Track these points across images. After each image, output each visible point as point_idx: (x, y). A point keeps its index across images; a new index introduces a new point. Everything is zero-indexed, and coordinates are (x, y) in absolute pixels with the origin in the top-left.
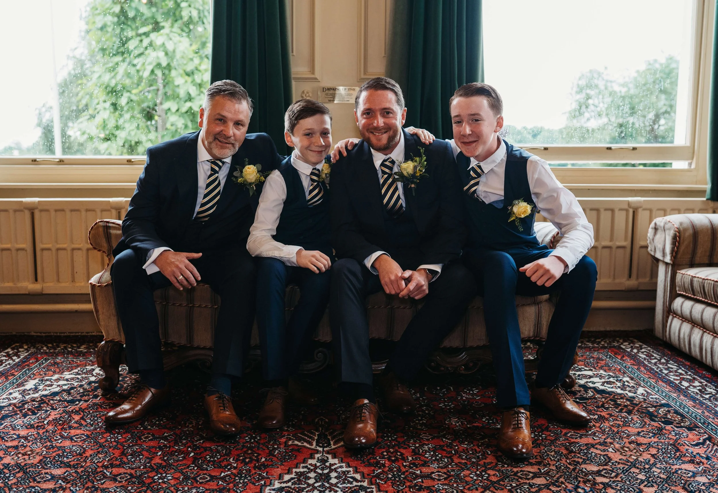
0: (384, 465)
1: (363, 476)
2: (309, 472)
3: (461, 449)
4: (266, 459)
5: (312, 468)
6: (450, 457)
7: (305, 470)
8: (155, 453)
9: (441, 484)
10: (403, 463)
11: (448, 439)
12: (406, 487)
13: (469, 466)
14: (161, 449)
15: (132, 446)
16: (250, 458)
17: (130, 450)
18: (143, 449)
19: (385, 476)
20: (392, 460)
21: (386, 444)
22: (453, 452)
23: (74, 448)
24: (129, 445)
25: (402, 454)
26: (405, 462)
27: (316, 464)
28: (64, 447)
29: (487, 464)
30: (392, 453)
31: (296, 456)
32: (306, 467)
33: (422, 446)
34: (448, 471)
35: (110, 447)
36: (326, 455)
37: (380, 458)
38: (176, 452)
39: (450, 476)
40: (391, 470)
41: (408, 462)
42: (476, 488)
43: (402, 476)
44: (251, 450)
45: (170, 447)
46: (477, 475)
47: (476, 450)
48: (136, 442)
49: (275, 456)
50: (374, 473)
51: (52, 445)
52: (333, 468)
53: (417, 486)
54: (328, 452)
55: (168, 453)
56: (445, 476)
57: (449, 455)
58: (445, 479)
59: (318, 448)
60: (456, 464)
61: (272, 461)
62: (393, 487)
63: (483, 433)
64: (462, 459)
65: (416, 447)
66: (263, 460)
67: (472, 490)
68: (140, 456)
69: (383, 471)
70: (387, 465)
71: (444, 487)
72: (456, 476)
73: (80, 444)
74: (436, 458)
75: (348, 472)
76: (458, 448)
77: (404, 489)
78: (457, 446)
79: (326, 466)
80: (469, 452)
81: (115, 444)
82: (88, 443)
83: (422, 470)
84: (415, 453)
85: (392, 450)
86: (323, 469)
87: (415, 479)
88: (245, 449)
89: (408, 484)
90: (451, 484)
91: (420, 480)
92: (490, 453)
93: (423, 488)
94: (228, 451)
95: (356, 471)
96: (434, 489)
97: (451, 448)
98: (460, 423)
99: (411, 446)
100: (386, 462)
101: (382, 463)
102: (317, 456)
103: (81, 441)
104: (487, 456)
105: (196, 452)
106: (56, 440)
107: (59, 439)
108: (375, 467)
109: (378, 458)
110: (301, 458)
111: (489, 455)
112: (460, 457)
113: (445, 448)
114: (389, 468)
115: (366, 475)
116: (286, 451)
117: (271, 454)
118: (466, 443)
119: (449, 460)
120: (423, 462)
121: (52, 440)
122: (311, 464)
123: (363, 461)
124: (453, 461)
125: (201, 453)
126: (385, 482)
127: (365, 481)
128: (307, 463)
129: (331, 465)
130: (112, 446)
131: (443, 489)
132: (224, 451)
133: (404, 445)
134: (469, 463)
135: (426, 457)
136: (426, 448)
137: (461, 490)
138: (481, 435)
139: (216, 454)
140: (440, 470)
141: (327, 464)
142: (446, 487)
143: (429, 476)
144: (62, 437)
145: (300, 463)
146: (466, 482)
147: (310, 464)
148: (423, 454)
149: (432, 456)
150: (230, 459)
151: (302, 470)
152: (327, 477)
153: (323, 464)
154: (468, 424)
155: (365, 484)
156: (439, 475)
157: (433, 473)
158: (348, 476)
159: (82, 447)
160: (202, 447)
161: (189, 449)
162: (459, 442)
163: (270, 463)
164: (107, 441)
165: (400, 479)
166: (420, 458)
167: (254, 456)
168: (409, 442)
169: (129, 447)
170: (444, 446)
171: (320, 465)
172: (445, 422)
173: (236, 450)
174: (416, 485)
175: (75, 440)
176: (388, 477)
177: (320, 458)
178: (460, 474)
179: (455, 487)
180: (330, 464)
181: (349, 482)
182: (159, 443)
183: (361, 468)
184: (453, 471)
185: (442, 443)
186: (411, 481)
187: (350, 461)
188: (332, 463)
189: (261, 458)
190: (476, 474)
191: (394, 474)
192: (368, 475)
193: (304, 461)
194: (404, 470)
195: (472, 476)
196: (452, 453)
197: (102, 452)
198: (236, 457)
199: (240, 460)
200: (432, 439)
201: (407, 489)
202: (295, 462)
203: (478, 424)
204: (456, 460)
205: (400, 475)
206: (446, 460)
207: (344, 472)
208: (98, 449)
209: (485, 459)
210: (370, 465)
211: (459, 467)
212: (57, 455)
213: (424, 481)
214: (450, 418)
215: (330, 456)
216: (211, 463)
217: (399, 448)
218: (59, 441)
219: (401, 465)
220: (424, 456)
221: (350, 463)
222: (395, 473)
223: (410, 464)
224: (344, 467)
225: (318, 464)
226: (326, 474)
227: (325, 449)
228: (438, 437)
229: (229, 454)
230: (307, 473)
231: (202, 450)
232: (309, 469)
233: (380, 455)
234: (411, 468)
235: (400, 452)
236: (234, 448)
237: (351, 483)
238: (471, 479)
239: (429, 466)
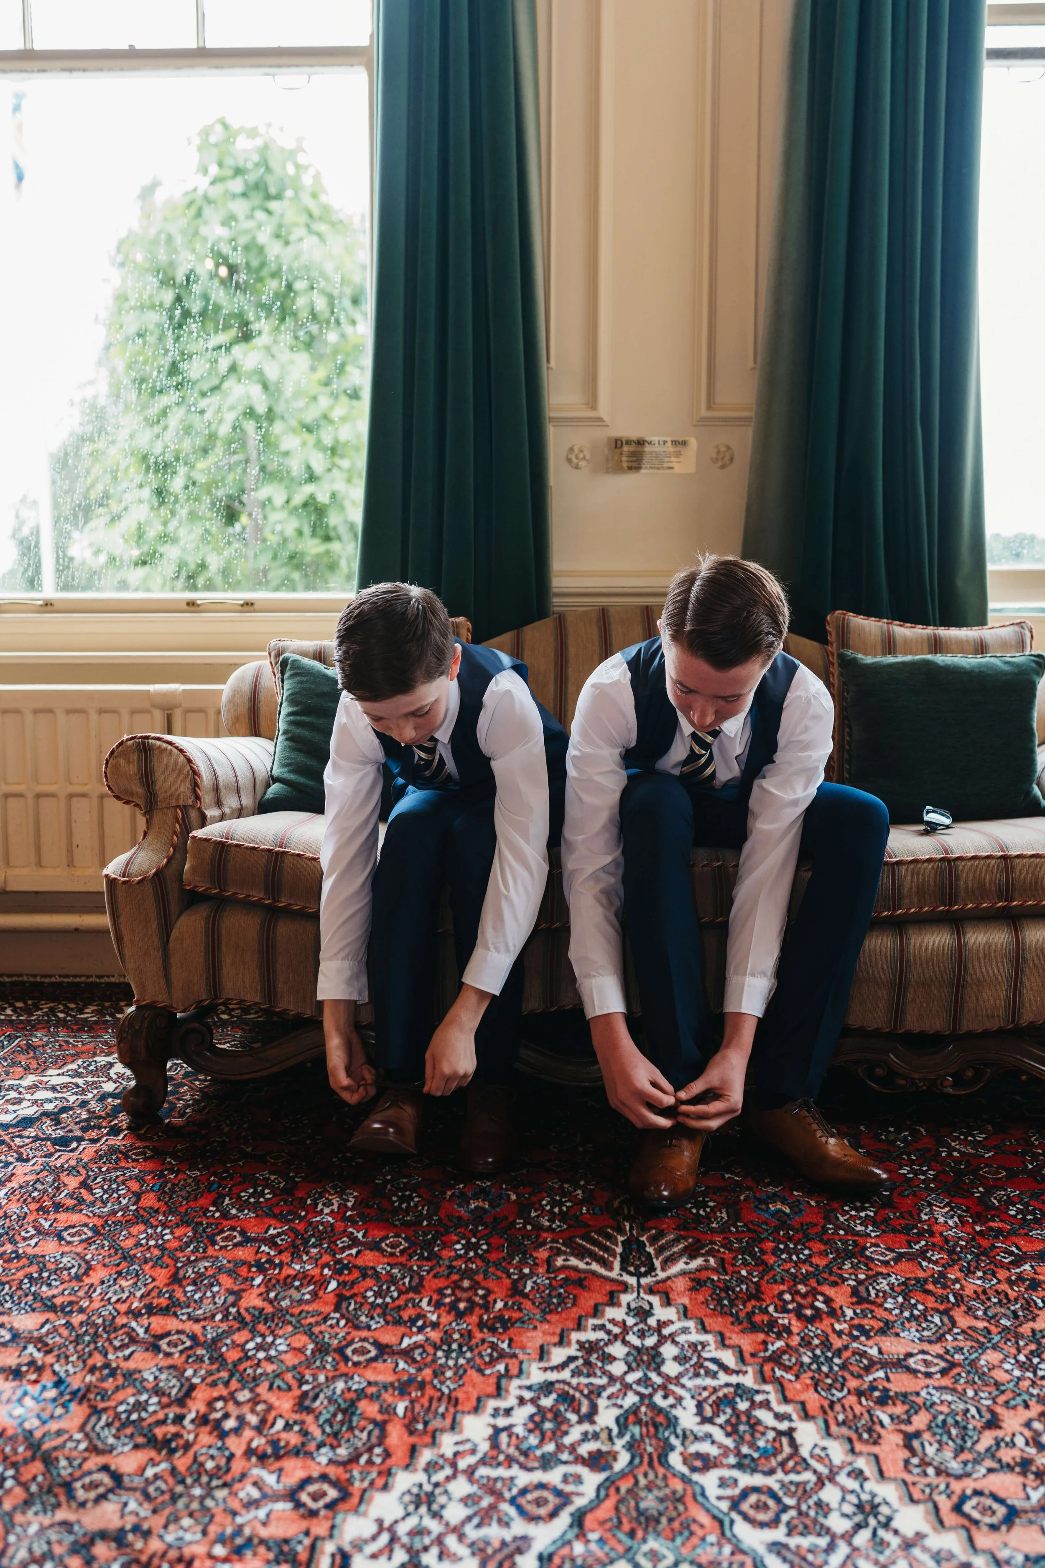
0: (787, 1330)
1: (741, 1358)
2: (609, 1343)
3: (969, 1291)
4: (506, 1304)
5: (616, 1330)
6: (946, 1312)
7: (601, 1335)
8: (246, 1279)
9: (934, 1388)
10: (832, 1325)
11: (936, 1263)
12: (849, 1392)
13: (997, 1338)
14: (261, 1269)
15: (196, 1260)
16: (469, 1300)
17: (190, 1271)
18: (219, 1269)
19: (794, 1360)
20: (805, 1316)
21: (787, 1271)
22: (952, 1299)
23: (65, 1260)
24: (188, 1259)
25: (828, 1301)
26: (838, 1321)
27: (624, 1322)
28: (44, 1256)
29: (1039, 1335)
30: (804, 1296)
31: (575, 1296)
32: (602, 1327)
33: (873, 1278)
34: (947, 1352)
35: (146, 1261)
36: (647, 1297)
37: (776, 1311)
38: (295, 1278)
39: (953, 1365)
40: (806, 1342)
41: (845, 1321)
42: (1025, 1402)
43: (837, 1361)
44: (471, 1279)
45: (281, 1265)
46: (1021, 1366)
47: (1006, 1295)
48: (205, 1251)
49: (526, 1296)
50: (766, 1350)
51: (16, 1252)
52: (666, 1332)
53: (875, 1389)
54: (651, 1291)
55: (278, 1281)
56: (943, 1364)
57: (942, 1308)
58: (944, 1372)
59: (627, 1278)
60: (963, 1332)
61: (520, 1309)
62: (816, 1391)
63: (1018, 1248)
64: (976, 1318)
65: (860, 1282)
66: (500, 1305)
67: (1014, 1408)
68: (212, 1285)
69: (787, 1345)
70: (795, 1330)
71: (944, 1397)
72: (969, 1364)
73: (79, 1250)
74: (912, 1314)
75: (704, 1345)
76: (962, 1288)
77: (844, 1397)
78: (957, 1280)
79: (650, 1327)
80: (989, 1299)
81: (157, 1252)
82: (97, 1249)
83: (882, 1345)
84: (858, 1297)
85: (802, 1289)
86: (642, 1335)
87: (868, 1370)
88: (455, 1277)
89: (853, 1383)
90: (959, 1388)
91: (881, 1374)
92: (1041, 1304)
93: (890, 1398)
94: (416, 1280)
95: (723, 1343)
96: (919, 1400)
97: (945, 1287)
98: (956, 1219)
99: (847, 1279)
100: (794, 1322)
101: (783, 1325)
102: (625, 1298)
103: (81, 1241)
104: (1036, 1312)
105: (341, 1279)
106: (25, 1239)
107: (31, 1237)
108: (767, 1334)
109: (771, 1309)
110: (588, 1300)
111: (1040, 1309)
112: (970, 1311)
113: (931, 1287)
114: (802, 1339)
115: (747, 1356)
116: (550, 1284)
117: (516, 1290)
118: (980, 1274)
119: (946, 1320)
120: (881, 1324)
121: (17, 1238)
122: (612, 1321)
123: (737, 1318)
124: (954, 1324)
125: (353, 1283)
126: (797, 1377)
127: (746, 1372)
128: (603, 1315)
129: (661, 1324)
130: (151, 1259)
131: (942, 1402)
132: (407, 1280)
133: (831, 1274)
134: (993, 1329)
135: (886, 1309)
136: (884, 1285)
137: (988, 1407)
138: (1011, 1253)
139: (388, 1288)
140: (926, 1347)
141: (652, 1322)
142: (949, 1398)
143: (900, 1364)
144: (40, 1231)
145: (587, 1316)
146: (997, 1384)
147: (610, 1321)
148: (879, 1301)
149: (902, 1308)
150: (421, 1301)
151: (592, 1336)
152: (653, 1359)
153: (641, 1322)
154: (975, 1222)
155: (748, 1380)
156: (925, 1361)
157: (910, 1355)
158: (705, 1355)
159: (83, 1258)
160: (355, 1266)
161: (326, 1271)
162: (961, 1270)
163: (516, 1315)
164: (138, 1244)
165: (831, 1368)
166: (872, 1311)
167: (477, 1295)
168: (840, 1269)
169: (189, 1262)
170: (926, 1281)
171: (636, 1324)
172: (919, 1217)
173: (435, 1276)
174: (873, 1388)
175: (69, 1238)
176: (802, 1364)
177: (633, 1305)
178: (978, 1359)
179: (972, 1398)
180: (659, 1321)
181: (708, 1372)
182: (257, 1252)
183: (734, 1336)
184: (960, 1350)
185: (921, 1274)
186: (859, 1377)
187: (706, 1316)
188: (663, 1318)
189: (495, 1302)
190: (1017, 1361)
191: (814, 1355)
192: (753, 1355)
193: (596, 1312)
194: (837, 1343)
195: (1007, 1366)
196: (949, 1301)
197: (127, 1273)
198: (435, 1297)
199: (444, 1305)
200: (898, 1259)
201: (853, 1399)
202: (575, 1312)
203: (1000, 1225)
204: (964, 1322)
205: (831, 1359)
206: (937, 1320)
207: (693, 1346)
208: (118, 1265)
209: (1034, 1320)
210: (754, 1328)
211: (973, 1339)
212: (26, 1276)
213: (891, 1376)
214: (930, 1205)
215: (655, 1300)
216: (379, 1310)
217: (819, 1283)
218: (33, 1242)
219: (829, 1331)
220: (881, 1305)
221: (707, 1321)
222: (818, 1352)
223: (852, 1327)
224: (693, 1330)
225: (630, 1321)
226: (652, 1348)
227: (643, 1281)
228: (911, 1257)
229: (417, 1289)
230: (606, 1345)
231: (356, 1274)
232: (609, 1332)
233: (776, 1300)
234: (855, 1339)
235: (822, 1294)
236: (428, 1272)
237: (714, 1376)
238: (1007, 1377)
239: (897, 1335)
